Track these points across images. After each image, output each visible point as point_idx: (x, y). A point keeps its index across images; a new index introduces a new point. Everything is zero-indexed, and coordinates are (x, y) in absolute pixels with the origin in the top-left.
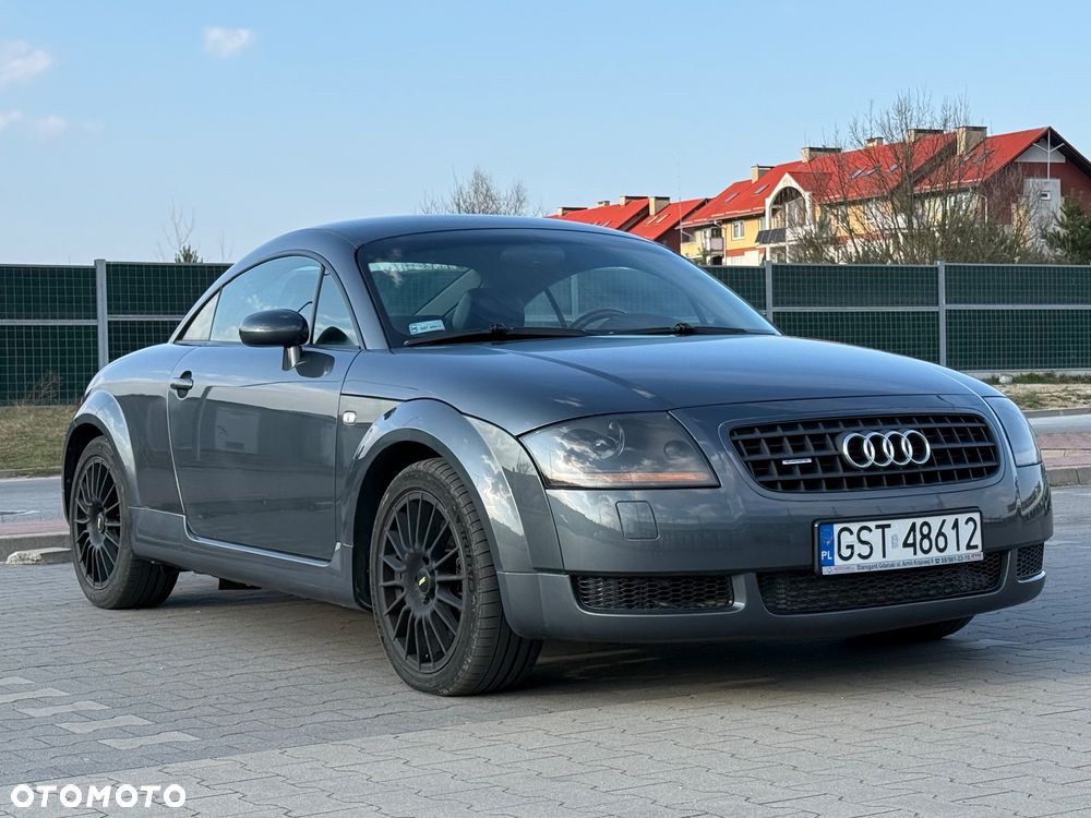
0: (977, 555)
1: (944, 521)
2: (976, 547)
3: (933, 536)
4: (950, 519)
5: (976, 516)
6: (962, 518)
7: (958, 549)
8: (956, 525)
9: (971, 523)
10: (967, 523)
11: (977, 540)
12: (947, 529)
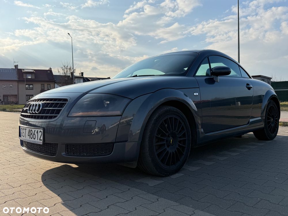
0: (41, 142)
1: (35, 130)
2: (41, 140)
3: (33, 134)
4: (36, 130)
5: (42, 130)
6: (39, 130)
7: (38, 140)
8: (37, 132)
9: (41, 132)
10: (40, 132)
11: (42, 138)
12: (36, 133)
